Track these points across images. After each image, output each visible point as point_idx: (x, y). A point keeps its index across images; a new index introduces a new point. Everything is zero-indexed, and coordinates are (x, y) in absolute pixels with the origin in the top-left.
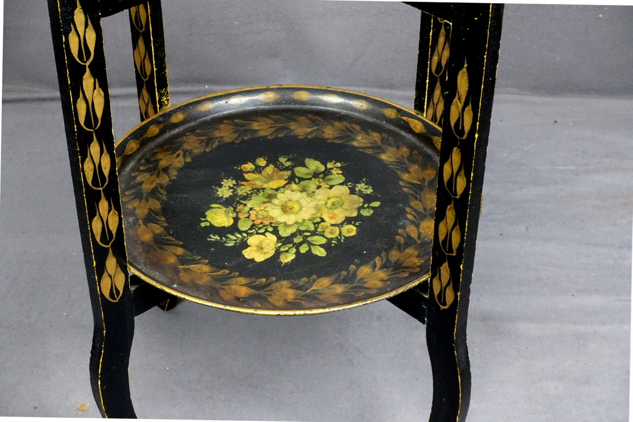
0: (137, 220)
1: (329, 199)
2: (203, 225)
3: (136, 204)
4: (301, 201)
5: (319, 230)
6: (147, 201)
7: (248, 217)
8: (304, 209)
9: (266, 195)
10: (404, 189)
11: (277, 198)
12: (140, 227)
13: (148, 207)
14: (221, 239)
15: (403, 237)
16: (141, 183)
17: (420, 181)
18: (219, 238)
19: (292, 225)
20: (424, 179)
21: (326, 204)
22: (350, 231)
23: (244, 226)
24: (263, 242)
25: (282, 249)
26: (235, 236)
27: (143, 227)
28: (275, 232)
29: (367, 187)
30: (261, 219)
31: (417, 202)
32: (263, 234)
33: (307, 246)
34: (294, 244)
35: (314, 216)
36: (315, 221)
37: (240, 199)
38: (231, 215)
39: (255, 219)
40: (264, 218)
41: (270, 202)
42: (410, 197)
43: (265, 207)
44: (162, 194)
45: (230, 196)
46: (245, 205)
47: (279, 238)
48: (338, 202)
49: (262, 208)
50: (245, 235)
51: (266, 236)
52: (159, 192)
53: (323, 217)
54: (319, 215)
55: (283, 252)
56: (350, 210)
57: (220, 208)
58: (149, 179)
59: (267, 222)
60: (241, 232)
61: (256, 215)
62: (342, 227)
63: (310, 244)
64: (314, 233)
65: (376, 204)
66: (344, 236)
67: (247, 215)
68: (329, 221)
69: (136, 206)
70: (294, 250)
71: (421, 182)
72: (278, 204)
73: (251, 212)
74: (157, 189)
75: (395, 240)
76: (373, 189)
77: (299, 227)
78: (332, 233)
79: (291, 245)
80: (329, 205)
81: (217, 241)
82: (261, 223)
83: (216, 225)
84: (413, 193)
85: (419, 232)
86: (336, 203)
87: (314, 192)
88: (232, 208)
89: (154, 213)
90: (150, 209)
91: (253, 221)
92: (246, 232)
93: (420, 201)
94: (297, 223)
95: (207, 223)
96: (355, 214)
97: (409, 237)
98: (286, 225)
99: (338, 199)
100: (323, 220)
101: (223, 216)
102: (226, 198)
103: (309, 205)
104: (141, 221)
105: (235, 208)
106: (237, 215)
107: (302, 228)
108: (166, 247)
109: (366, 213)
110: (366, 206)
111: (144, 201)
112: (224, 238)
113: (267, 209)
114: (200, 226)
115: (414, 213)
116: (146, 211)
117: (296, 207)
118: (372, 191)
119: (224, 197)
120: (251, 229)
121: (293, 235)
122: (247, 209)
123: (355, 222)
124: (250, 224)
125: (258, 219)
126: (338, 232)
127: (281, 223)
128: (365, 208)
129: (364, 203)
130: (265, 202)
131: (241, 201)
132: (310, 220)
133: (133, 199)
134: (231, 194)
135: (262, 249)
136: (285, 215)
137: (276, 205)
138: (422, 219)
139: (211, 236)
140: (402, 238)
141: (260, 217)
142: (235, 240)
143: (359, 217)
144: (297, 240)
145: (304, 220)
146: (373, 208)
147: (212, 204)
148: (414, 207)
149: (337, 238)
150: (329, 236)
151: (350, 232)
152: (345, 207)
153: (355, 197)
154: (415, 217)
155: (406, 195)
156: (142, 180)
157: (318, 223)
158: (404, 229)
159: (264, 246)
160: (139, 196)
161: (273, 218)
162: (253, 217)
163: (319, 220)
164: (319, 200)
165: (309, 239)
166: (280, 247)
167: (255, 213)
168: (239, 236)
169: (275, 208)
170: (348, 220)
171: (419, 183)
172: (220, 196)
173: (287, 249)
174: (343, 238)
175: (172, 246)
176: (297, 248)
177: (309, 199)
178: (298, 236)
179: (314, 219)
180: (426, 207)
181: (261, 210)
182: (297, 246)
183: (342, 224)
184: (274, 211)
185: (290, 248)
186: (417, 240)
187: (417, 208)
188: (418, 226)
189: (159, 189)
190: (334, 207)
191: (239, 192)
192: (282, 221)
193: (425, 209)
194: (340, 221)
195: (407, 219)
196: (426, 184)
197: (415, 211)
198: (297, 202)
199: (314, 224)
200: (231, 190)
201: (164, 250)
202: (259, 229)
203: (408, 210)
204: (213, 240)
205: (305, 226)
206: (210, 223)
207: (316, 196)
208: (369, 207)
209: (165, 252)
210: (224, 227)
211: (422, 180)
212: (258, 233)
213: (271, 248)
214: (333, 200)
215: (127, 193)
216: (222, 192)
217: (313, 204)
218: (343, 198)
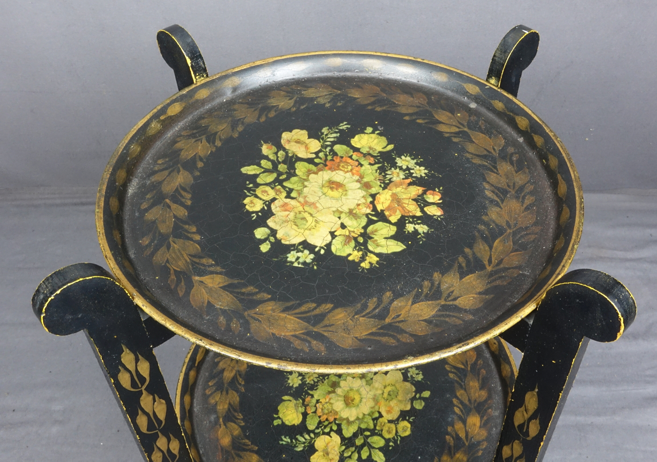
0: (218, 418)
1: (385, 387)
2: (276, 423)
3: (217, 397)
4: (361, 390)
5: (377, 428)
6: (227, 393)
7: (315, 412)
8: (364, 400)
9: (330, 383)
10: (450, 374)
11: (340, 387)
12: (220, 427)
13: (227, 402)
14: (292, 441)
15: (453, 437)
16: (223, 370)
17: (463, 364)
18: (289, 441)
19: (353, 422)
20: (467, 362)
21: (383, 394)
22: (405, 429)
23: (311, 425)
24: (329, 445)
25: (346, 455)
26: (303, 437)
27: (223, 427)
28: (339, 432)
29: (417, 372)
30: (327, 414)
31: (462, 392)
32: (328, 434)
33: (368, 450)
34: (357, 447)
35: (373, 410)
36: (374, 417)
37: (308, 389)
38: (300, 408)
39: (321, 414)
40: (329, 413)
41: (334, 392)
42: (456, 385)
43: (330, 399)
44: (240, 384)
45: (299, 384)
46: (312, 396)
47: (343, 439)
48: (393, 391)
49: (327, 400)
50: (312, 435)
51: (331, 437)
52: (238, 381)
53: (380, 410)
54: (377, 408)
55: (346, 457)
56: (404, 402)
57: (290, 401)
58: (229, 366)
59: (331, 419)
60: (309, 432)
61: (322, 409)
62: (398, 423)
63: (370, 447)
64: (373, 432)
65: (426, 394)
66: (400, 436)
67: (313, 410)
68: (387, 416)
69: (217, 400)
70: (356, 456)
71: (464, 366)
72: (341, 394)
73: (317, 405)
74: (236, 377)
75: (445, 441)
76: (423, 374)
77: (360, 424)
78: (389, 432)
79: (354, 449)
80: (386, 395)
81: (288, 444)
82: (327, 420)
83: (287, 423)
84: (458, 379)
85: (466, 430)
86: (392, 393)
87: (372, 379)
88: (301, 401)
89: (233, 408)
90: (230, 404)
91: (320, 417)
92: (313, 431)
93: (465, 390)
94: (358, 419)
95: (279, 420)
96: (408, 408)
97: (457, 438)
98: (349, 423)
99: (393, 388)
100: (381, 416)
101: (293, 411)
102: (296, 388)
103: (368, 396)
104: (221, 420)
105: (304, 400)
106: (305, 409)
107: (363, 426)
108: (242, 454)
109: (419, 405)
110: (418, 396)
111: (224, 393)
112: (294, 441)
113: (331, 401)
114: (273, 425)
115: (460, 406)
116: (226, 407)
117: (357, 398)
118: (422, 377)
119: (294, 386)
120: (317, 428)
121: (355, 435)
122: (314, 401)
123: (409, 418)
124: (317, 420)
125: (324, 414)
126: (394, 432)
127: (344, 419)
128: (417, 399)
129: (416, 392)
130: (329, 393)
131: (309, 391)
132: (369, 415)
133: (215, 391)
134: (300, 382)
135: (328, 454)
136: (347, 409)
137: (340, 396)
138: (468, 414)
139: (283, 437)
140: (451, 439)
141: (326, 411)
142: (304, 443)
143: (413, 411)
144: (359, 442)
145: (364, 415)
146: (424, 399)
147: (284, 396)
148: (460, 397)
149: (394, 438)
150: (387, 436)
151: (405, 431)
152: (400, 397)
153: (408, 385)
154: (462, 411)
155: (452, 382)
156: (224, 366)
157: (377, 419)
158: (453, 426)
159: (329, 450)
160: (220, 387)
161: (336, 413)
162: (319, 412)
163: (377, 415)
164: (377, 389)
165: (369, 440)
166: (343, 451)
167: (321, 406)
168: (307, 437)
169: (338, 400)
170: (404, 415)
171: (463, 367)
172: (291, 385)
173: (350, 453)
174: (399, 438)
175: (248, 453)
176: (359, 453)
177: (368, 388)
178: (360, 437)
179: (373, 413)
180: (470, 398)
181: (326, 403)
182: (359, 449)
183: (398, 419)
184: (337, 403)
185: (352, 453)
186: (466, 442)
187: (463, 399)
188: (464, 422)
189: (238, 377)
190: (390, 398)
191: (307, 379)
192: (345, 417)
193: (469, 400)
194: (395, 417)
195: (454, 413)
196: (469, 369)
197: (462, 403)
198: (358, 391)
199: (373, 420)
200: (300, 378)
201: (241, 457)
202: (325, 427)
203: (455, 401)
204: (284, 443)
205: (365, 422)
206: (282, 421)
207: (374, 383)
208: (420, 398)
209: (242, 459)
210: (294, 425)
211: (465, 362)
212: (324, 433)
213: (336, 453)
214: (389, 389)
215: (210, 384)
216: (293, 380)
217: (372, 393)
218: (398, 386)
